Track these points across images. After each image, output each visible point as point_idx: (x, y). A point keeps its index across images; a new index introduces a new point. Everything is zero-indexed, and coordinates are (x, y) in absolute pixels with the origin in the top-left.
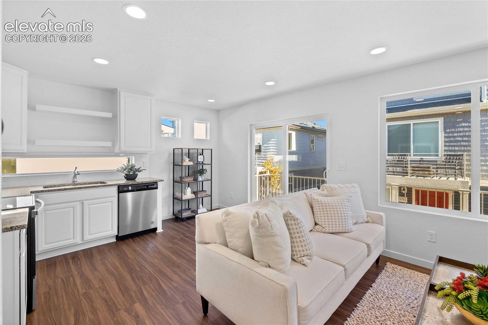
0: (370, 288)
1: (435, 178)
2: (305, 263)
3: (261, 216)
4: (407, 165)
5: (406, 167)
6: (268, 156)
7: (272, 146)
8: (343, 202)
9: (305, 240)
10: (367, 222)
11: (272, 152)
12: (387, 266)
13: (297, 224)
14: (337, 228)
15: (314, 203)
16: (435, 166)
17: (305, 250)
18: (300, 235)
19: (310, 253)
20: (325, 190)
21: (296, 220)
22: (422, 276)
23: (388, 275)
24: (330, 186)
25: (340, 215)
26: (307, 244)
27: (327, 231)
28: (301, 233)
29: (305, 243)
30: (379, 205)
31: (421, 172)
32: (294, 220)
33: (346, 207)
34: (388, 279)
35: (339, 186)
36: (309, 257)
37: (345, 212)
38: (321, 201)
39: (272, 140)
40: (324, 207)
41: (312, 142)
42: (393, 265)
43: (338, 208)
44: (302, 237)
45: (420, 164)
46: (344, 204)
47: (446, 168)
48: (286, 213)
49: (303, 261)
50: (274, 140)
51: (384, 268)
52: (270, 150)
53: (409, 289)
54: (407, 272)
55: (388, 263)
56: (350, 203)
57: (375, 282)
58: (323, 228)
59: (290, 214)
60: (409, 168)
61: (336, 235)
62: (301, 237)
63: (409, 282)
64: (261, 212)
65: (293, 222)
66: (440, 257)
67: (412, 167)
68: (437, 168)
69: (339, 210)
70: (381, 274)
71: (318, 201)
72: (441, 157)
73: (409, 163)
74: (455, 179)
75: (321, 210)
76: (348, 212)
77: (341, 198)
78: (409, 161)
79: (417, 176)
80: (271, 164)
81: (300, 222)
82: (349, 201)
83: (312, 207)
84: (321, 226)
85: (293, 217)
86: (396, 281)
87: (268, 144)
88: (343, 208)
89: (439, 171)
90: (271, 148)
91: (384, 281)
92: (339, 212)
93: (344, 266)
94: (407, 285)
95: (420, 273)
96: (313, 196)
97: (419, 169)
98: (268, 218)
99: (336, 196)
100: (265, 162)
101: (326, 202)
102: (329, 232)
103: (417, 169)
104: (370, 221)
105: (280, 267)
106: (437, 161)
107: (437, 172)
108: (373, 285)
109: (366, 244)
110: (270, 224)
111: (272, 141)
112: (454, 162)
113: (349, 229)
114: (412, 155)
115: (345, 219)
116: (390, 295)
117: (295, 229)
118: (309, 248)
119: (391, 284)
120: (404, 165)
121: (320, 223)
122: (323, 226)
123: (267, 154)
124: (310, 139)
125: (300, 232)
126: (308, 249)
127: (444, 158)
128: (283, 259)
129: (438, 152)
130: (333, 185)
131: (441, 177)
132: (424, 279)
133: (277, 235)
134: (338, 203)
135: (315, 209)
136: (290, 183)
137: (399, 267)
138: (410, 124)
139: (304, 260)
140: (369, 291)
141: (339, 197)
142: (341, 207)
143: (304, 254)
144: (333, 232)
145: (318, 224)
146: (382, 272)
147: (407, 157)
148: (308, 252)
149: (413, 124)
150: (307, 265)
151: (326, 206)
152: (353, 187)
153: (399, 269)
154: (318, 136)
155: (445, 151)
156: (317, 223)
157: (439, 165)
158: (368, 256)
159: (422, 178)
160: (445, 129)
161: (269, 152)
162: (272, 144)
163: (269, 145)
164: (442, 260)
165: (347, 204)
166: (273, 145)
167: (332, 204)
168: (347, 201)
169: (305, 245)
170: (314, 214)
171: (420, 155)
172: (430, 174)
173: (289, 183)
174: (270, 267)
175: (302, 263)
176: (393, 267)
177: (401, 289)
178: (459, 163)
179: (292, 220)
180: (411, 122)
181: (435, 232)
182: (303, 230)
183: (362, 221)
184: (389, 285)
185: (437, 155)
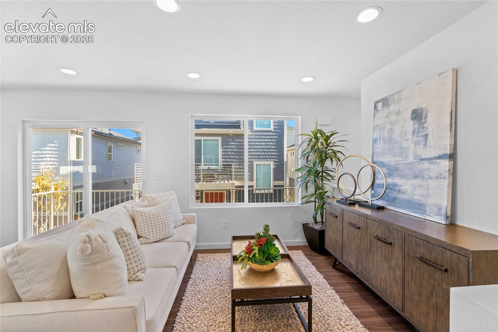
0: (190, 280)
1: (217, 182)
2: (140, 278)
3: (93, 239)
4: (199, 173)
5: (199, 175)
6: (42, 167)
7: (50, 154)
8: (165, 210)
9: (139, 254)
10: (183, 224)
11: (49, 161)
12: (198, 256)
13: (130, 239)
14: (158, 236)
15: (136, 216)
16: (217, 173)
17: (139, 265)
18: (133, 250)
19: (144, 266)
20: (146, 200)
21: (128, 235)
22: (221, 255)
23: (200, 263)
24: (151, 196)
25: (163, 222)
26: (140, 258)
27: (151, 241)
28: (134, 248)
29: (139, 257)
30: (190, 208)
31: (209, 178)
32: (126, 236)
33: (168, 213)
34: (201, 267)
35: (159, 195)
36: (143, 270)
37: (168, 218)
38: (144, 212)
39: (50, 145)
40: (148, 218)
41: (110, 150)
42: (202, 255)
43: (162, 216)
44: (136, 252)
45: (208, 172)
46: (166, 211)
47: (223, 174)
48: (116, 230)
49: (137, 276)
50: (53, 145)
51: (196, 259)
52: (44, 159)
53: (215, 268)
54: (211, 256)
55: (199, 255)
56: (171, 210)
57: (192, 273)
58: (147, 239)
59: (122, 230)
60: (201, 176)
61: (160, 242)
62: (134, 252)
63: (214, 263)
64: (93, 234)
65: (125, 239)
66: (233, 236)
67: (203, 175)
68: (218, 175)
69: (162, 217)
70: (195, 265)
71: (141, 213)
72: (220, 167)
73: (201, 171)
74: (228, 182)
75: (145, 221)
76: (170, 218)
77: (163, 206)
78: (201, 170)
79: (207, 182)
80: (49, 177)
81: (133, 237)
82: (170, 208)
83: (134, 221)
84: (144, 238)
85: (125, 233)
86: (206, 266)
87: (41, 151)
88: (166, 215)
89: (219, 177)
90: (47, 156)
91: (198, 270)
92: (163, 220)
93: (175, 267)
94: (213, 266)
95: (220, 254)
96: (135, 209)
97: (207, 176)
98: (104, 240)
99: (158, 205)
100: (36, 176)
101: (150, 212)
102: (154, 242)
103: (206, 176)
104: (186, 223)
105: (120, 290)
106: (218, 170)
107: (218, 177)
108: (191, 276)
109: (187, 242)
110: (106, 246)
111: (49, 147)
112: (227, 170)
113: (171, 233)
114: (203, 165)
115: (168, 225)
116: (204, 278)
117: (127, 245)
118: (142, 261)
119: (203, 269)
120: (198, 173)
121: (144, 235)
122: (147, 237)
123: (40, 165)
124: (107, 147)
125: (132, 248)
126: (142, 263)
127: (222, 167)
128: (122, 281)
129: (218, 163)
130: (154, 194)
131: (220, 181)
132: (222, 257)
133: (114, 257)
134: (161, 211)
135: (137, 222)
136: (79, 201)
137: (206, 255)
138: (201, 140)
139: (139, 275)
140: (190, 282)
141: (161, 205)
142: (164, 214)
143: (138, 270)
144: (156, 241)
145: (141, 237)
146: (195, 263)
147: (200, 167)
148: (142, 266)
149: (203, 140)
150: (142, 279)
151: (149, 216)
152: (171, 194)
153: (206, 256)
154: (117, 144)
155: (222, 161)
156: (140, 235)
157: (220, 172)
158: (189, 252)
159: (210, 183)
160: (222, 146)
161: (43, 161)
162: (48, 150)
163: (43, 152)
164: (235, 238)
165: (169, 210)
166: (50, 152)
167: (156, 213)
168: (168, 208)
169: (139, 260)
170: (137, 227)
171: (207, 165)
172: (214, 179)
173: (77, 200)
174: (105, 296)
175: (137, 279)
176: (202, 256)
177: (210, 271)
178: (230, 170)
179: (124, 237)
180: (202, 138)
181: (226, 221)
182: (136, 244)
183: (179, 224)
184: (202, 271)
185: (218, 165)
